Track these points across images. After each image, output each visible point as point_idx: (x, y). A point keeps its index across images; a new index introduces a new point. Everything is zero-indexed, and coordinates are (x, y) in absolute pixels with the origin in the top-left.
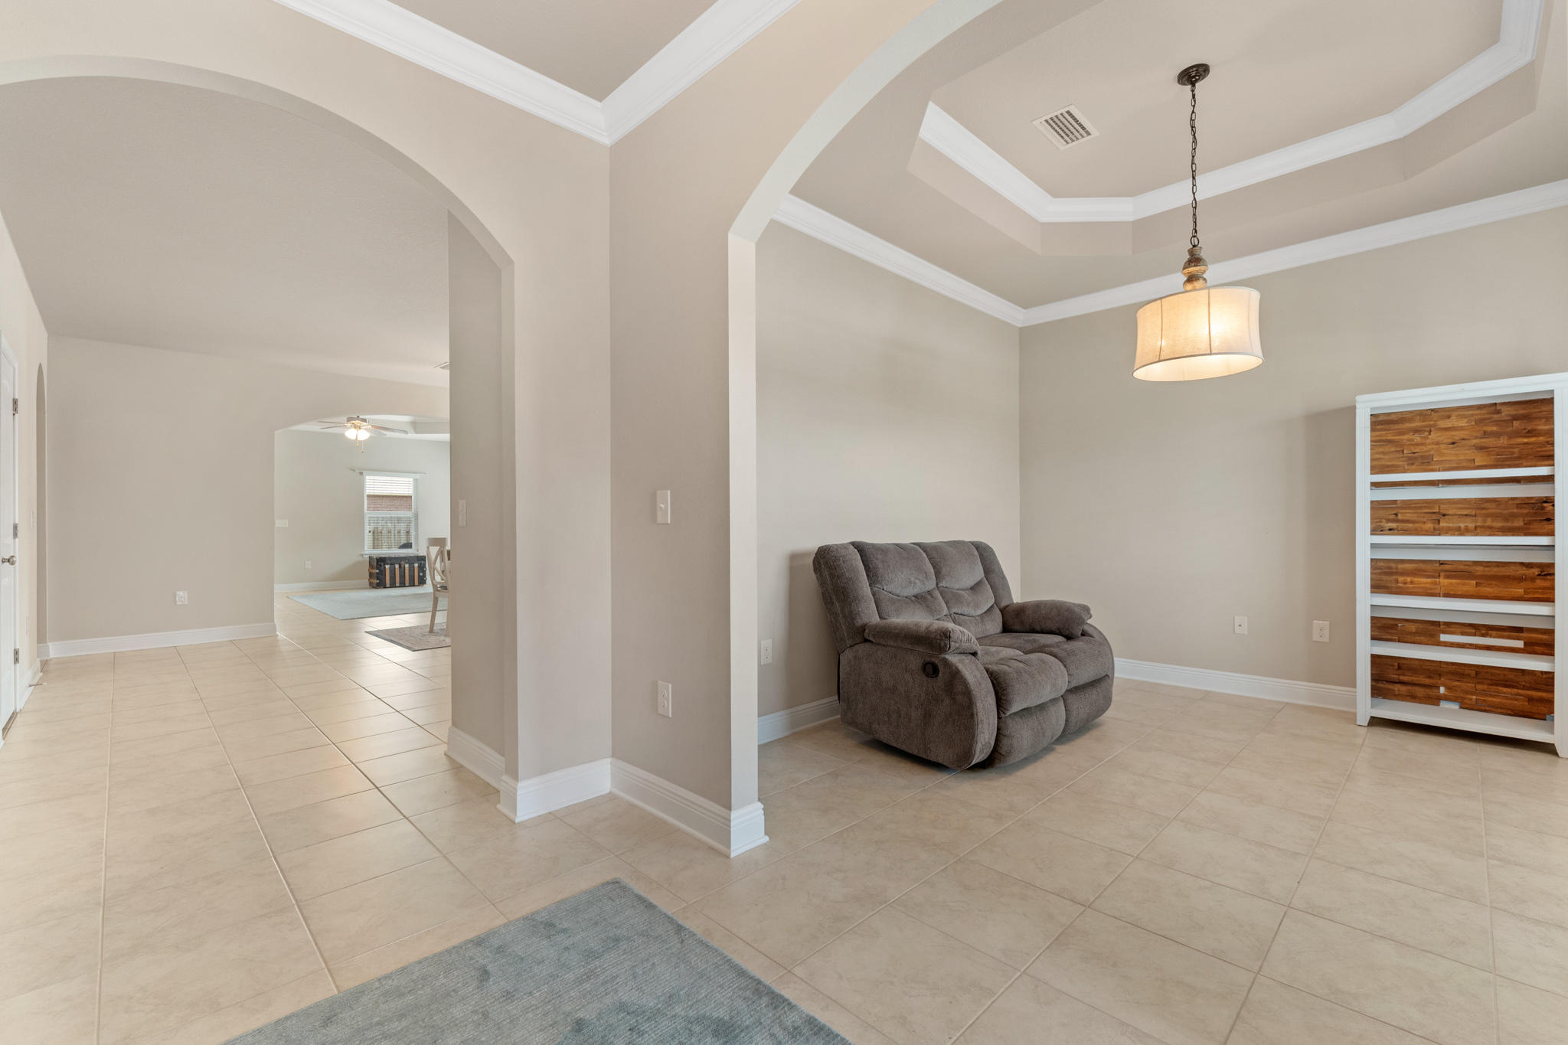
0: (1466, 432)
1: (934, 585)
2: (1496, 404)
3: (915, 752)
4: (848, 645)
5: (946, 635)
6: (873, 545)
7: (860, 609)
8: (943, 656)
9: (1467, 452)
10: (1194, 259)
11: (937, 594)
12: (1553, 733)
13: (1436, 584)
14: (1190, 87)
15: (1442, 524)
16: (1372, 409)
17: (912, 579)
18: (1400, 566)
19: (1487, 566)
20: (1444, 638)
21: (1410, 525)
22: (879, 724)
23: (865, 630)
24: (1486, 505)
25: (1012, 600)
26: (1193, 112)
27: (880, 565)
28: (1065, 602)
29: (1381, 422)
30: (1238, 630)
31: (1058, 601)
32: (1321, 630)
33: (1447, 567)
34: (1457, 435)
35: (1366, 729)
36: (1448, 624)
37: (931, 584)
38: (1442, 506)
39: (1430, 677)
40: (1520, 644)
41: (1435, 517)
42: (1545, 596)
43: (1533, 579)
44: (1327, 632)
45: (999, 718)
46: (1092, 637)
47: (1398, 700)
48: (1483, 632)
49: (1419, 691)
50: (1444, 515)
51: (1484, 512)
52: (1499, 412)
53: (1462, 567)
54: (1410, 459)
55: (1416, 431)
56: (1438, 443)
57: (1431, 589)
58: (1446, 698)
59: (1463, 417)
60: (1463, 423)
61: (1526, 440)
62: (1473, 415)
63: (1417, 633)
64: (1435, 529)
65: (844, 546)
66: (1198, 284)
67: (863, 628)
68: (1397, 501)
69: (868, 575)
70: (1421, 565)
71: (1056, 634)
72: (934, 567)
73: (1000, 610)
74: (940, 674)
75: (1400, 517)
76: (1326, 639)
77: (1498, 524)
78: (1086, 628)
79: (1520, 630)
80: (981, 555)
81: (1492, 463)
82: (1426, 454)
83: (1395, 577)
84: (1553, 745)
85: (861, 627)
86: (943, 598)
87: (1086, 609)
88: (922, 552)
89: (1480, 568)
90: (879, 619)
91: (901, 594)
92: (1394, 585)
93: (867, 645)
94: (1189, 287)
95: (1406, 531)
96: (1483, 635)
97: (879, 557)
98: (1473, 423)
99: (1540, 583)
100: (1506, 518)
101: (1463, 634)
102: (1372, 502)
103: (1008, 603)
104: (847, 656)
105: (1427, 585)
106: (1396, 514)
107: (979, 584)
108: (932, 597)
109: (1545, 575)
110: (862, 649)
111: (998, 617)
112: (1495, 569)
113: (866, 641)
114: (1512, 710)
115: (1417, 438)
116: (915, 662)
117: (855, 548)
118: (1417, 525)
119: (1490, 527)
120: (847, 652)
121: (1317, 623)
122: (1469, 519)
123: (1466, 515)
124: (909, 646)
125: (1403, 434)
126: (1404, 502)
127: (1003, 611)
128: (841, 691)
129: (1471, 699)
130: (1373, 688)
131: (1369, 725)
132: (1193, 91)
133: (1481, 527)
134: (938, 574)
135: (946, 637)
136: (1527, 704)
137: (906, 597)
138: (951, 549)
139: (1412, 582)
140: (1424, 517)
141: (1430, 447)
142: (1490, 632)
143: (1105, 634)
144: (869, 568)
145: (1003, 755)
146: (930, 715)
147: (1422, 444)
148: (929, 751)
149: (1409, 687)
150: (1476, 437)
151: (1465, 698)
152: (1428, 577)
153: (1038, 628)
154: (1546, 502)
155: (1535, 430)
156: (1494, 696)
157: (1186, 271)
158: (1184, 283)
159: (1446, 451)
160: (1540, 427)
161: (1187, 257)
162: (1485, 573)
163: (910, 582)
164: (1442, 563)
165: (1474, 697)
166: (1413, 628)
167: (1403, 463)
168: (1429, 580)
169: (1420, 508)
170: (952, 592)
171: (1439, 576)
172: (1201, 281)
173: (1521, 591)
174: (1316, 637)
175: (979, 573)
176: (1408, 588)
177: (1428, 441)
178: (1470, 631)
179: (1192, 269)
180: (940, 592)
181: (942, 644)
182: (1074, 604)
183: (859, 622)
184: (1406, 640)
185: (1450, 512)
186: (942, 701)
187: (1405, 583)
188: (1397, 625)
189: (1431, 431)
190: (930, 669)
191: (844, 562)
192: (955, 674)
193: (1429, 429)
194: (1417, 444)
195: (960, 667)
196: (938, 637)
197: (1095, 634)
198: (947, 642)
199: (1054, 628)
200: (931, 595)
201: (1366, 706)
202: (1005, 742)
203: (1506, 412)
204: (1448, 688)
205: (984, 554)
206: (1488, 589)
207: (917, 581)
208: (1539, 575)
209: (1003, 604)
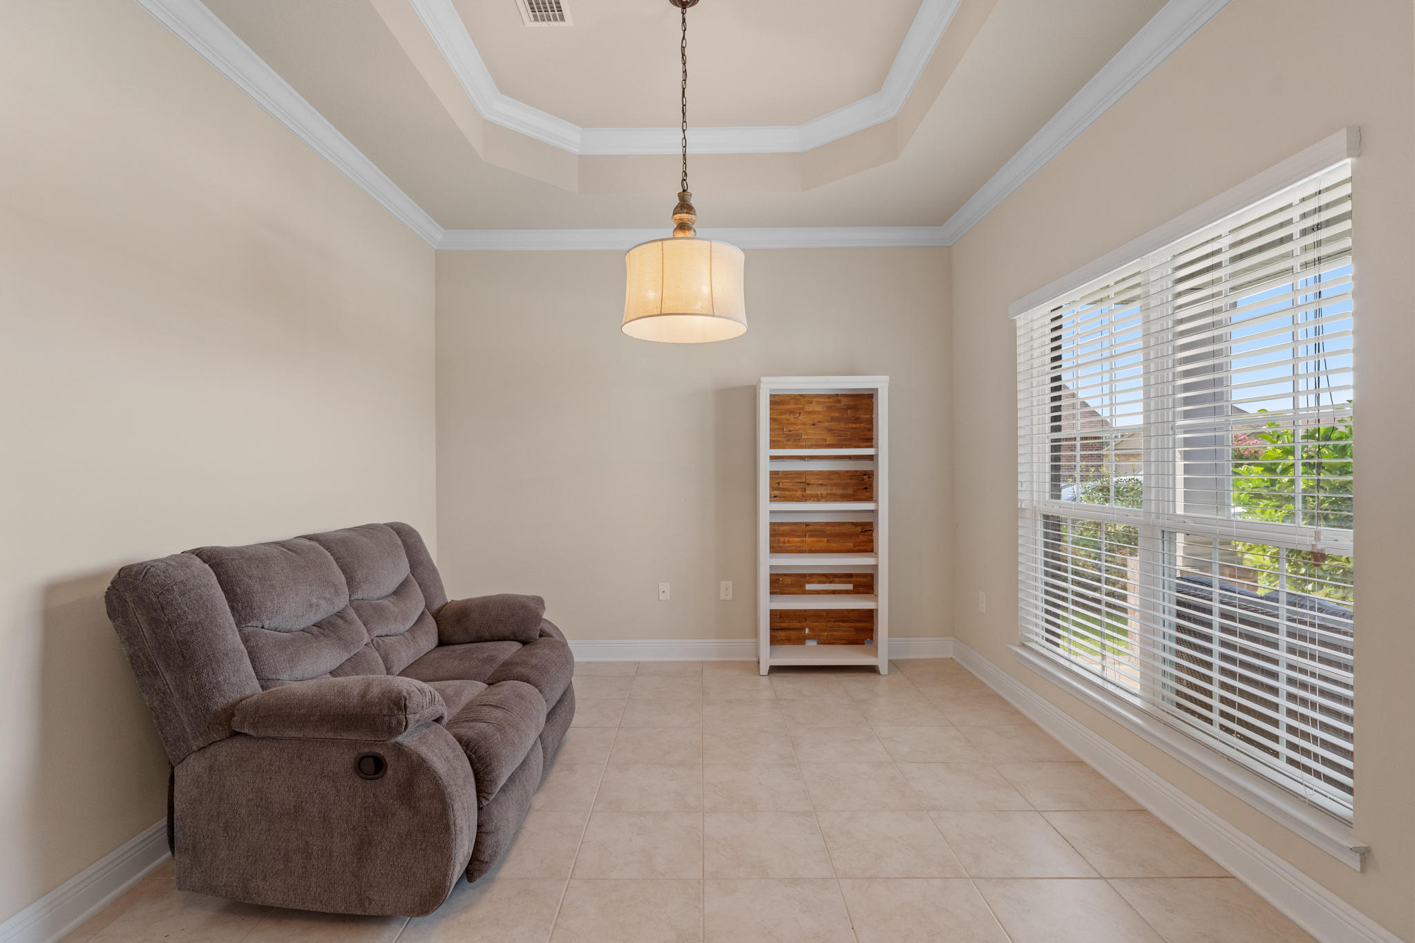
0: (821, 416)
1: (347, 602)
2: (838, 395)
3: (341, 909)
4: (195, 748)
5: (399, 704)
6: (240, 552)
7: (221, 679)
8: (393, 741)
9: (821, 432)
10: (684, 205)
11: (352, 614)
12: (877, 657)
13: (803, 542)
14: (679, 9)
15: (808, 492)
16: (771, 390)
17: (314, 600)
18: (782, 528)
19: (833, 526)
20: (809, 587)
21: (787, 493)
22: (264, 879)
23: (233, 715)
24: (832, 477)
25: (446, 599)
26: (684, 38)
27: (257, 587)
28: (517, 597)
29: (777, 402)
30: (662, 597)
31: (509, 596)
32: (726, 589)
33: (810, 528)
34: (817, 417)
35: (766, 678)
36: (811, 575)
37: (342, 602)
38: (807, 477)
39: (799, 622)
40: (850, 587)
41: (803, 486)
42: (864, 548)
43: (858, 535)
44: (730, 590)
45: (480, 808)
46: (552, 637)
47: (780, 644)
48: (831, 579)
49: (793, 634)
50: (808, 484)
51: (831, 482)
52: (839, 402)
53: (819, 527)
54: (787, 436)
55: (792, 412)
56: (804, 424)
57: (800, 547)
58: (810, 638)
59: (818, 403)
60: (819, 408)
61: (854, 426)
62: (825, 402)
63: (792, 585)
64: (803, 496)
65: (179, 560)
66: (689, 234)
67: (230, 712)
68: (779, 471)
69: (232, 608)
70: (794, 527)
71: (510, 640)
72: (344, 571)
73: (433, 615)
74: (390, 772)
75: (781, 485)
76: (730, 597)
77: (840, 492)
78: (543, 626)
79: (850, 575)
80: (404, 541)
81: (836, 442)
82: (798, 432)
83: (777, 538)
84: (877, 666)
85: (225, 710)
86: (360, 617)
87: (540, 601)
88: (326, 552)
89: (829, 528)
90: (261, 690)
91: (294, 629)
92: (777, 545)
93: (238, 745)
94: (680, 234)
95: (784, 497)
96: (831, 582)
97: (255, 572)
98: (825, 409)
99: (862, 538)
100: (844, 487)
101: (820, 582)
102: (771, 472)
103: (442, 603)
104: (189, 772)
105: (798, 544)
106: (779, 484)
107: (404, 585)
108: (346, 621)
109: (864, 532)
110: (225, 752)
111: (431, 626)
112: (838, 528)
113: (236, 734)
114: (846, 640)
115: (792, 418)
116: (341, 760)
117: (205, 562)
118: (791, 493)
119: (835, 494)
120: (191, 760)
121: (723, 584)
122: (824, 488)
123: (821, 484)
124: (330, 735)
125: (782, 414)
126: (784, 472)
127: (437, 616)
128: (178, 834)
129: (824, 636)
130: (772, 637)
131: (769, 673)
132: (683, 14)
133: (830, 494)
134: (351, 582)
135: (400, 709)
136: (854, 633)
137: (302, 630)
138: (365, 539)
139: (788, 542)
140: (796, 486)
141: (800, 426)
142: (835, 579)
143: (561, 630)
144: (236, 594)
145: (487, 863)
146: (370, 844)
147: (795, 424)
148: (367, 903)
149: (787, 632)
150: (827, 421)
151: (820, 635)
152: (799, 536)
153: (487, 635)
154: (865, 475)
155: (859, 418)
156: (837, 631)
157: (678, 216)
158: (674, 231)
159: (809, 431)
160: (862, 416)
161: (677, 201)
162: (833, 532)
163: (311, 606)
164: (807, 524)
165: (826, 634)
166: (789, 581)
167: (781, 439)
168: (799, 539)
169: (793, 478)
170: (372, 605)
171: (805, 535)
172: (692, 232)
173: (852, 544)
174: (723, 597)
175: (404, 570)
176: (786, 547)
177: (799, 421)
178: (823, 579)
179: (684, 216)
180: (354, 609)
181: (394, 722)
182: (527, 597)
183: (220, 702)
184: (785, 591)
185: (812, 482)
186: (393, 815)
187: (784, 543)
188: (779, 579)
189: (800, 413)
190: (369, 766)
191: (182, 594)
192: (418, 767)
193: (798, 411)
194: (792, 424)
195: (424, 751)
196: (385, 712)
197: (553, 634)
198: (402, 717)
199: (508, 633)
200: (341, 617)
201: (768, 656)
202: (489, 841)
203: (844, 401)
204: (810, 629)
205: (406, 537)
206: (834, 544)
207: (322, 602)
208: (861, 532)
209: (437, 605)
